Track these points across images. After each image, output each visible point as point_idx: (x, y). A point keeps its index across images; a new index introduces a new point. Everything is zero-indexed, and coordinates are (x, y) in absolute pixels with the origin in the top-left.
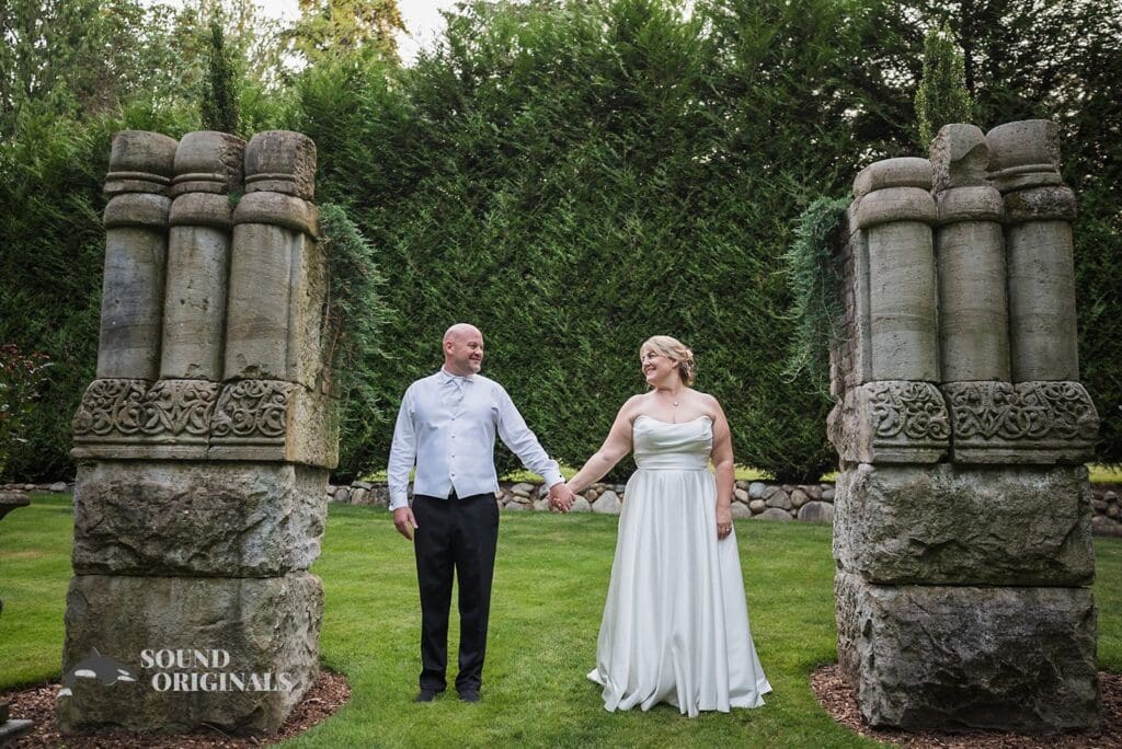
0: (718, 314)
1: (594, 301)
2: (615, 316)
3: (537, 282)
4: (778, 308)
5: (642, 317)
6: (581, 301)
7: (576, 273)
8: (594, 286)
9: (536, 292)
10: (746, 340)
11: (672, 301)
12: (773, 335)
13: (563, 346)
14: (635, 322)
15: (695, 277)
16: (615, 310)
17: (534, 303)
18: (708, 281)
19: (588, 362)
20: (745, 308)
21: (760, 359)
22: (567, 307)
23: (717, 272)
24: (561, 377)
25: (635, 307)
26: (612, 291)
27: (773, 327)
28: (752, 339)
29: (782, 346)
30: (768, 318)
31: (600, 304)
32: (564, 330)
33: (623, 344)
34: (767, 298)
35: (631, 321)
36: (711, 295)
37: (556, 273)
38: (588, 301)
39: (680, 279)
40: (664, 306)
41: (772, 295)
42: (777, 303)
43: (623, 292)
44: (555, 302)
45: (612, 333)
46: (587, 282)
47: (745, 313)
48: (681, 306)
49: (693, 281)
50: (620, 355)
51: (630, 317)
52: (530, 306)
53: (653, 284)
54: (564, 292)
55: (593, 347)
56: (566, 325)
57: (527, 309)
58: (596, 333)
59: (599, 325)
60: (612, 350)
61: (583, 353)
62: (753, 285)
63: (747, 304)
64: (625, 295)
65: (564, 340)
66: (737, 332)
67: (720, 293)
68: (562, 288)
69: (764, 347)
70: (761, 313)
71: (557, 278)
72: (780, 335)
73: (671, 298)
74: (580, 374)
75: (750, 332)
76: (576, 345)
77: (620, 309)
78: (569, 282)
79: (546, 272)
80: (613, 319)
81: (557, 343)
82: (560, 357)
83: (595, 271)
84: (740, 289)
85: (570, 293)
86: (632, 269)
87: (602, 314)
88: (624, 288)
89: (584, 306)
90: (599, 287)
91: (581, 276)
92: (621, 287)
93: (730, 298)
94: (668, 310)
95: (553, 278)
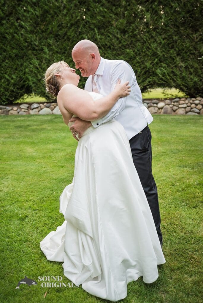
0: (99, 37)
1: (48, 32)
2: (57, 38)
3: (23, 24)
4: (122, 34)
5: (69, 39)
6: (43, 32)
7: (39, 20)
8: (47, 25)
9: (23, 28)
10: (110, 47)
11: (80, 32)
12: (120, 45)
13: (36, 50)
14: (65, 40)
15: (89, 22)
16: (57, 36)
17: (23, 33)
18: (94, 24)
19: (47, 57)
20: (109, 34)
21: (115, 55)
22: (37, 34)
23: (97, 20)
24: (36, 63)
25: (65, 34)
26: (56, 28)
27: (120, 42)
28: (112, 47)
29: (123, 50)
30: (118, 38)
31: (50, 33)
32: (37, 44)
33: (61, 49)
34: (117, 31)
35: (64, 40)
36: (96, 29)
37: (31, 19)
38: (46, 32)
39: (83, 22)
40: (76, 34)
41: (120, 29)
42: (121, 32)
43: (60, 28)
44: (32, 32)
45: (56, 45)
46: (44, 23)
47: (109, 36)
48: (83, 34)
49: (88, 23)
50: (60, 53)
51: (63, 38)
52: (22, 34)
53: (72, 25)
54: (35, 28)
55: (49, 51)
56: (37, 42)
57: (20, 35)
58: (50, 45)
59: (51, 42)
60: (57, 52)
61: (45, 53)
62: (112, 25)
63: (110, 33)
64: (61, 29)
65: (37, 48)
66: (106, 45)
67: (99, 29)
68: (34, 26)
69: (116, 50)
70: (115, 36)
71: (31, 21)
72: (123, 45)
73: (79, 30)
74: (44, 62)
75: (111, 44)
76: (42, 50)
77: (59, 35)
78: (37, 24)
79: (26, 19)
80: (56, 39)
81: (34, 49)
82: (35, 55)
83: (48, 19)
84: (107, 27)
85: (38, 28)
86: (62, 18)
87: (51, 37)
88: (60, 26)
89: (44, 34)
90: (50, 26)
91: (42, 21)
92: (59, 26)
93: (102, 31)
94: (78, 36)
95: (30, 22)
